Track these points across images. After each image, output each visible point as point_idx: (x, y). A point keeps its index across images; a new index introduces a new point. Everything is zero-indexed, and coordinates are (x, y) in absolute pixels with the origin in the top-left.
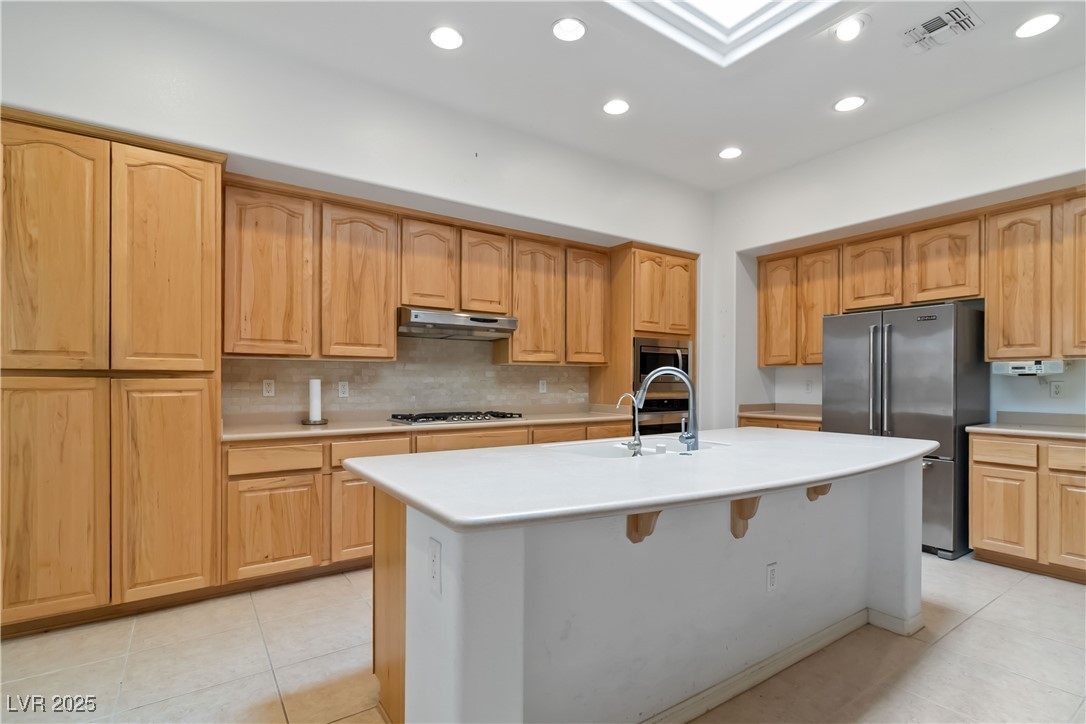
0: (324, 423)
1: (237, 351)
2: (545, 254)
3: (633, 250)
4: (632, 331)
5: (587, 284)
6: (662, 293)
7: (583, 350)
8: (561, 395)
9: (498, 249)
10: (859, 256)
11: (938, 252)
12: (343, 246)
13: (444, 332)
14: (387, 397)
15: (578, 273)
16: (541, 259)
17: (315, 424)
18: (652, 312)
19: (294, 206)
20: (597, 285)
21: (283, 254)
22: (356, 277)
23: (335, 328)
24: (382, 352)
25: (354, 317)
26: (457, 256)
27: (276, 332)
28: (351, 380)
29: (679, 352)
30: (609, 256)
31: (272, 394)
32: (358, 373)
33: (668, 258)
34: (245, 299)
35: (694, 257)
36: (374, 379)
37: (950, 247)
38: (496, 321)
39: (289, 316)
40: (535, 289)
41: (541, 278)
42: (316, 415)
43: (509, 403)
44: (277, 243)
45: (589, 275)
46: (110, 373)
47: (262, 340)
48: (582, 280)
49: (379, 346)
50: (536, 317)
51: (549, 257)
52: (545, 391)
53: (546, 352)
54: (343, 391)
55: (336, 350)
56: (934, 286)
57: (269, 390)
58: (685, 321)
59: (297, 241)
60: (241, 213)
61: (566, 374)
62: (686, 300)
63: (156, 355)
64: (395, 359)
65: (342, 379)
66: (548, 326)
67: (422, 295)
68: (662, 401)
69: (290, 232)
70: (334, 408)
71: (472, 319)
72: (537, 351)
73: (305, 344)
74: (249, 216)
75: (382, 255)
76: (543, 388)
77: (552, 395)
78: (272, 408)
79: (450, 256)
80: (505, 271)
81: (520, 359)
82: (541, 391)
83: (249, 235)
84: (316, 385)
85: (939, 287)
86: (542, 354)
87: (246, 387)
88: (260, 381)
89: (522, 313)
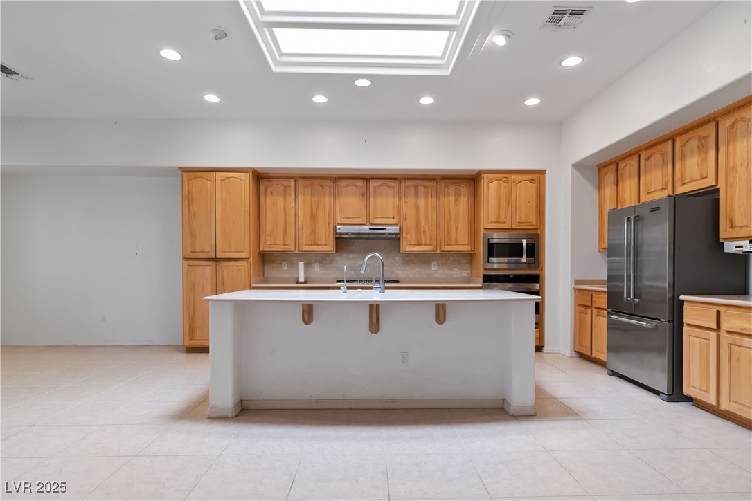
0: (306, 282)
1: (265, 249)
2: (424, 186)
3: (483, 175)
4: (482, 229)
5: (456, 200)
6: (509, 201)
7: (453, 243)
8: (448, 272)
9: (392, 188)
10: (649, 158)
11: (692, 152)
12: (308, 198)
13: (359, 237)
14: (339, 271)
15: (449, 194)
16: (421, 190)
17: (301, 283)
18: (499, 215)
19: (286, 182)
20: (464, 201)
21: (282, 205)
22: (314, 211)
23: (305, 238)
24: (327, 248)
25: (313, 231)
26: (366, 195)
27: (280, 241)
28: (321, 263)
29: (524, 242)
30: (473, 180)
31: (286, 269)
32: (324, 259)
33: (514, 177)
34: (267, 226)
35: (542, 172)
36: (332, 262)
37: (698, 147)
38: (385, 229)
39: (285, 233)
40: (417, 207)
41: (421, 201)
42: (302, 279)
43: (411, 276)
44: (280, 200)
45: (458, 195)
46: (216, 260)
47: (275, 244)
48: (452, 199)
49: (326, 245)
50: (418, 224)
51: (427, 187)
52: (436, 269)
53: (425, 245)
54: (317, 268)
55: (305, 248)
56: (689, 181)
57: (285, 267)
58: (533, 219)
59: (288, 198)
60: (266, 189)
61: (451, 258)
62: (533, 204)
63: (230, 252)
64: (334, 251)
65: (316, 262)
66: (426, 229)
67: (348, 218)
68: (509, 275)
69: (285, 195)
70: (313, 276)
71: (370, 229)
72: (419, 244)
73: (291, 246)
74: (269, 190)
75: (327, 199)
76: (434, 267)
77: (442, 271)
78: (287, 276)
79: (363, 195)
80: (397, 200)
81: (407, 249)
82: (433, 269)
83: (269, 199)
84: (301, 264)
85: (692, 181)
86: (423, 246)
87: (275, 265)
88: (281, 263)
89: (409, 223)
